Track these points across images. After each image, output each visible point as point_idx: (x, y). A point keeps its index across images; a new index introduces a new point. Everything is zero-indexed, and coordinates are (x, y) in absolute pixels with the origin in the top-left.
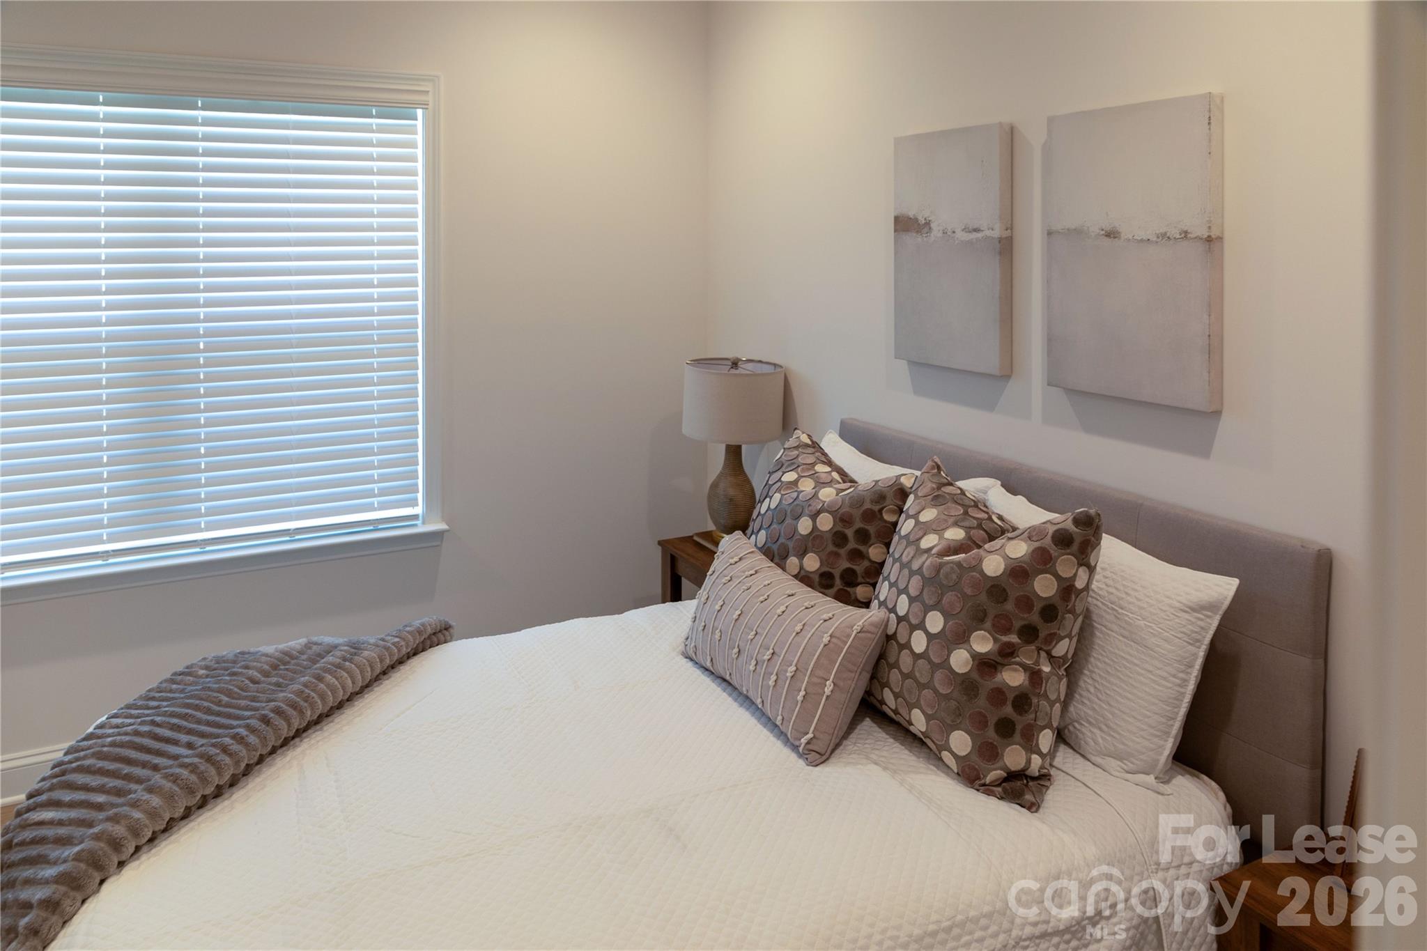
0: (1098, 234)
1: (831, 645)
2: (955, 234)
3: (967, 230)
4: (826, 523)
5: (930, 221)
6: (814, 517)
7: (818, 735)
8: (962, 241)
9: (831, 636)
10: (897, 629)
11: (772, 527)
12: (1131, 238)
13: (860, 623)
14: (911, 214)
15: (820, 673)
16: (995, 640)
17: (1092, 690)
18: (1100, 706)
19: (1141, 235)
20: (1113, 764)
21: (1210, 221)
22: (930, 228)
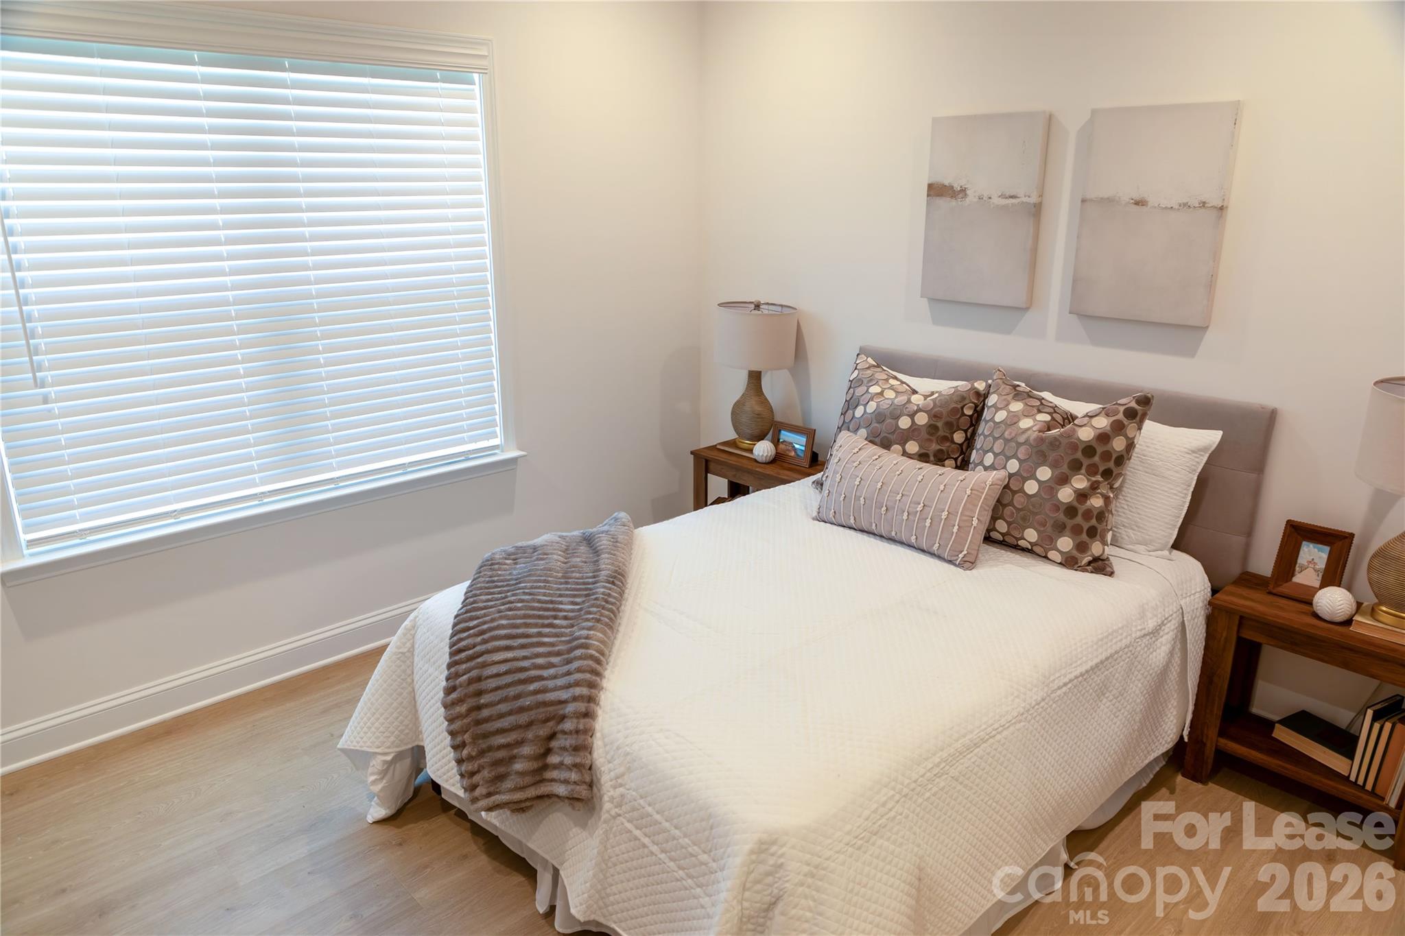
0: (1129, 203)
1: (973, 496)
2: (990, 200)
3: (1003, 196)
4: (922, 419)
5: (965, 188)
6: (912, 416)
7: (970, 551)
8: (998, 205)
9: (971, 490)
10: (1009, 481)
11: (872, 426)
12: (1156, 205)
13: (990, 479)
14: (946, 183)
15: (968, 513)
16: (1088, 480)
17: (1126, 507)
18: (1133, 516)
19: (1164, 203)
20: (1141, 548)
21: (1224, 195)
22: (966, 195)
